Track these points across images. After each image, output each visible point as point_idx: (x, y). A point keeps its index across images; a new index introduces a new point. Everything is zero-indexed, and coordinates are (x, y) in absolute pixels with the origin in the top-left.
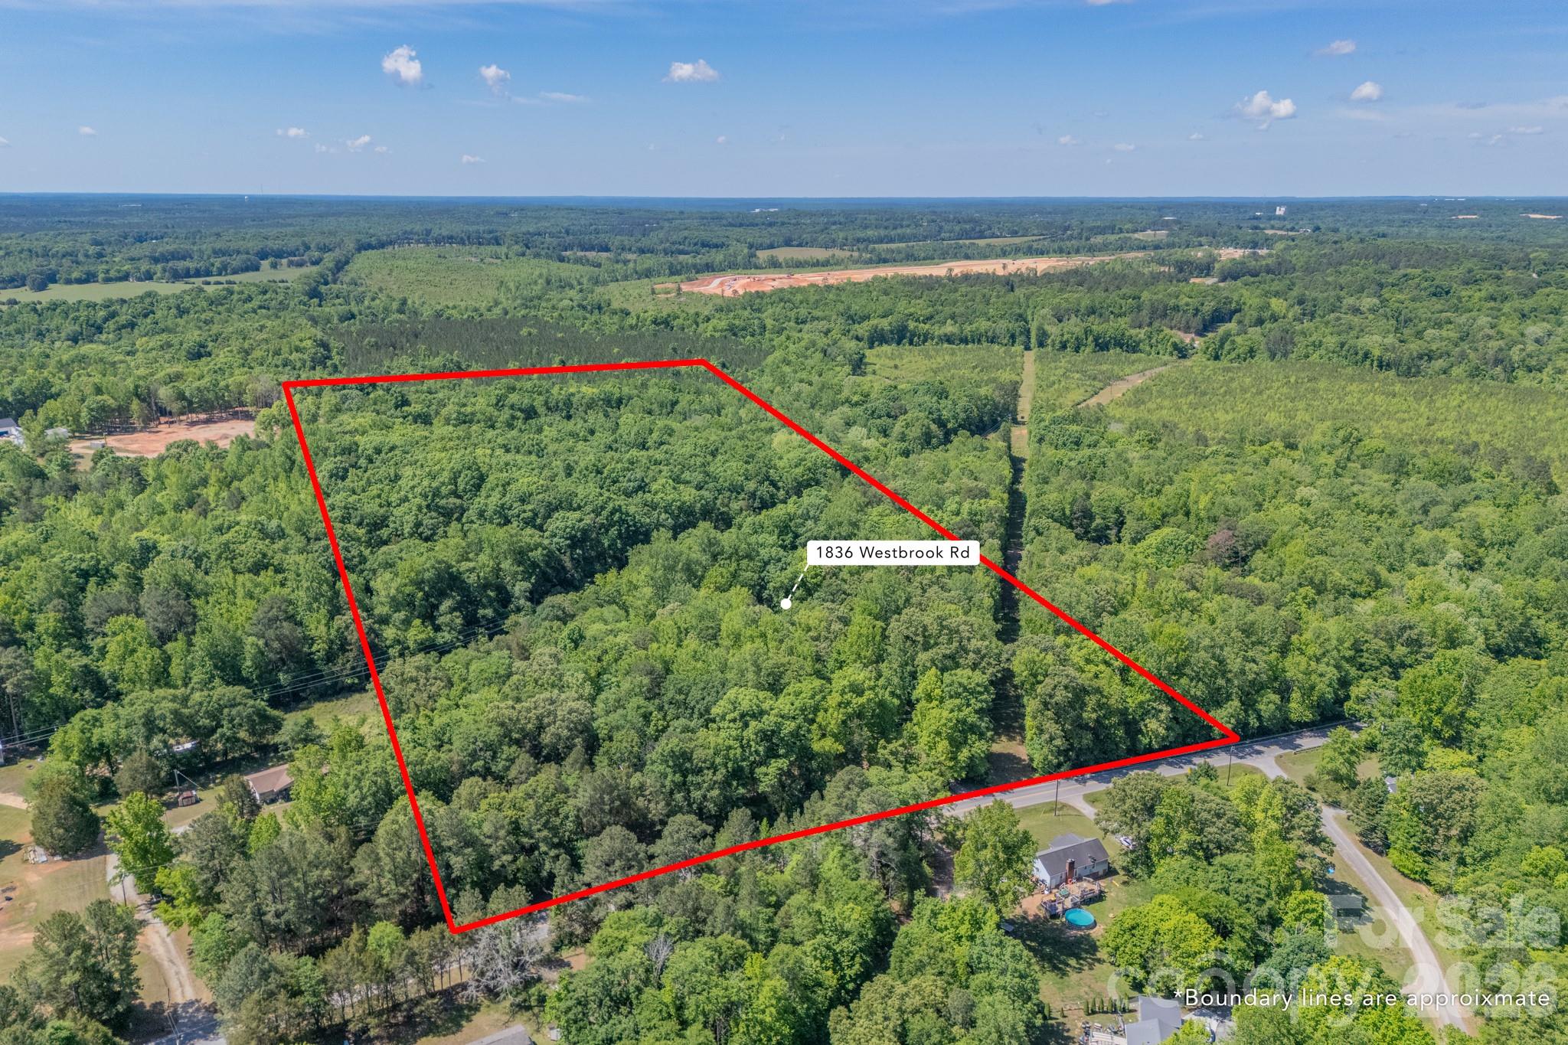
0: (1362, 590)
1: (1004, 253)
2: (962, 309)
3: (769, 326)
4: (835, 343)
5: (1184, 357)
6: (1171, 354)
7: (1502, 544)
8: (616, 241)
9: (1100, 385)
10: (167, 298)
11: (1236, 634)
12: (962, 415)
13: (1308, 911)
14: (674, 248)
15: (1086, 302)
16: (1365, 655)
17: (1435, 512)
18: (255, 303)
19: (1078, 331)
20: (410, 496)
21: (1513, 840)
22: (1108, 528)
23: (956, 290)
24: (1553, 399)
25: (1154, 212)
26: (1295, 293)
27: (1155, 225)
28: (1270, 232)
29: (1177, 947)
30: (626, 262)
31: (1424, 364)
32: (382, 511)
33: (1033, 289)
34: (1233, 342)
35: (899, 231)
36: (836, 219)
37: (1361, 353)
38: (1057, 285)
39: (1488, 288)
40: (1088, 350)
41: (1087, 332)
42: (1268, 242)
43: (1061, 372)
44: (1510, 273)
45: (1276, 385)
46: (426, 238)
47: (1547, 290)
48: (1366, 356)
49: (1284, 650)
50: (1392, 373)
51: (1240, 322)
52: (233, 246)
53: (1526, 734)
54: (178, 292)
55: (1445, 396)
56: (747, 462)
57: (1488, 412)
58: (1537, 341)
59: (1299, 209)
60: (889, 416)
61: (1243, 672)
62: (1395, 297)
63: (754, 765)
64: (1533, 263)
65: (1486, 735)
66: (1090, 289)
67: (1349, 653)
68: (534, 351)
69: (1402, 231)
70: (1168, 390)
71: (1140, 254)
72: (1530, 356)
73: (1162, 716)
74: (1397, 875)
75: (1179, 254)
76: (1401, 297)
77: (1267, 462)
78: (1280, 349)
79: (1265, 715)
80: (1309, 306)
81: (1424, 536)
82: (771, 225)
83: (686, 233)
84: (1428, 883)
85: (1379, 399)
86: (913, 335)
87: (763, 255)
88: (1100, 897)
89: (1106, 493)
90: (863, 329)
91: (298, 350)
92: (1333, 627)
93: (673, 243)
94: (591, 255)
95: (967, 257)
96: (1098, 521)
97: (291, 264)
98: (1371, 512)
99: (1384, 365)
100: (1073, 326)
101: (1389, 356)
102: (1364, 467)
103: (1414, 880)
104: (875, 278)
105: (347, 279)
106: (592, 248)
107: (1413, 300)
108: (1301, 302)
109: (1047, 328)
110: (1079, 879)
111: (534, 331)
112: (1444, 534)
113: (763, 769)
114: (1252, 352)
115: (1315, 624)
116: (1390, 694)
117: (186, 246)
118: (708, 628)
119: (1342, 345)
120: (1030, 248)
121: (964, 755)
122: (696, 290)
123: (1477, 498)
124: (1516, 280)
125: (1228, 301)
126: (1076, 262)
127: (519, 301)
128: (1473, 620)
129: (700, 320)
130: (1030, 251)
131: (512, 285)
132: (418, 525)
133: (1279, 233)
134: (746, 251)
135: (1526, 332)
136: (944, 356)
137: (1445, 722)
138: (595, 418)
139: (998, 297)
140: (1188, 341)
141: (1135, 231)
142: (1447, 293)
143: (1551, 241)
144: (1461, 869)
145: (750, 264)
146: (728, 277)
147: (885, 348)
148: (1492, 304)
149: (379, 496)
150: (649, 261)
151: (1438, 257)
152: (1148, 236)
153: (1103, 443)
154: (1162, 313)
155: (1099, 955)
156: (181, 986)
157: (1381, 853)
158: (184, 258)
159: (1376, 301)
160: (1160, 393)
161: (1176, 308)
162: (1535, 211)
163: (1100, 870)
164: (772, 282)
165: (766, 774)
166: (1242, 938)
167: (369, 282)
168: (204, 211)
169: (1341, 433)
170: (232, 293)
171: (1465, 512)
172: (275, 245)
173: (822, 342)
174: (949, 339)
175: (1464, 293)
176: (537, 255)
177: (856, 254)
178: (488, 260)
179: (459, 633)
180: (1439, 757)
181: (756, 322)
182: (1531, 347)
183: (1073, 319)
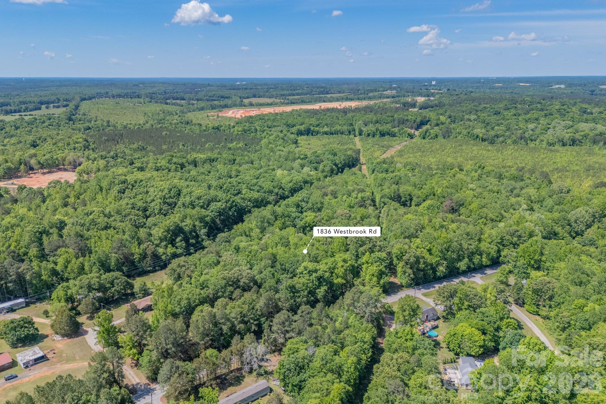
0: (498, 219)
1: (338, 100)
2: (330, 122)
3: (258, 129)
4: (285, 135)
5: (412, 138)
6: (408, 137)
7: (539, 202)
8: (187, 96)
9: (386, 149)
10: (9, 122)
11: (464, 236)
12: (343, 162)
13: (510, 325)
14: (210, 98)
15: (374, 119)
16: (505, 241)
17: (515, 192)
18: (47, 124)
19: (374, 129)
20: (155, 199)
21: (567, 298)
22: (407, 201)
23: (326, 115)
24: (542, 151)
25: (389, 83)
26: (447, 114)
27: (391, 89)
28: (433, 91)
29: (471, 340)
30: (193, 104)
31: (496, 139)
32: (144, 205)
33: (354, 114)
34: (430, 133)
35: (296, 91)
36: (271, 86)
37: (475, 136)
38: (363, 112)
39: (513, 111)
40: (378, 136)
41: (377, 130)
42: (433, 95)
43: (371, 145)
44: (519, 106)
45: (448, 148)
46: (107, 96)
47: (533, 112)
48: (477, 137)
49: (480, 240)
50: (486, 143)
51: (430, 125)
52: (28, 99)
53: (562, 265)
54: (13, 120)
55: (506, 151)
56: (272, 182)
57: (522, 156)
58: (532, 130)
59: (441, 82)
60: (316, 163)
61: (468, 249)
62: (483, 115)
63: (315, 289)
64: (526, 102)
65: (548, 265)
66: (375, 114)
67: (500, 241)
68: (171, 141)
69: (478, 91)
70: (411, 151)
71: (388, 100)
72: (532, 136)
73: (444, 265)
74: (528, 313)
75: (403, 100)
76: (484, 115)
77: (454, 176)
78: (447, 135)
79: (476, 263)
80: (453, 118)
81: (513, 200)
82: (246, 89)
83: (214, 92)
84: (539, 315)
85: (484, 152)
86: (313, 132)
87: (246, 101)
88: (437, 327)
89: (404, 189)
90: (294, 130)
91: (77, 143)
92: (494, 232)
93: (210, 97)
94: (178, 101)
95: (324, 101)
96: (403, 199)
97: (54, 107)
98: (494, 192)
99: (483, 140)
100: (371, 128)
101: (485, 137)
102: (487, 177)
103: (534, 314)
104: (293, 110)
105: (81, 113)
106: (178, 99)
107: (488, 116)
108: (450, 117)
109: (362, 128)
110: (429, 321)
111: (168, 133)
112: (519, 199)
113: (318, 290)
114: (436, 136)
115: (488, 231)
116: (515, 254)
117: (7, 100)
118: (285, 242)
119: (469, 133)
120: (347, 98)
121: (382, 282)
122: (224, 115)
123: (527, 186)
124: (522, 108)
125: (425, 117)
126: (364, 103)
127: (156, 121)
128: (537, 228)
129: (231, 127)
130: (347, 99)
131: (150, 114)
132: (161, 210)
133: (436, 91)
134: (239, 99)
135: (528, 127)
136: (326, 140)
137: (535, 262)
138: (207, 166)
139: (342, 117)
140: (413, 132)
141: (384, 91)
142: (499, 113)
143: (529, 93)
144: (550, 309)
145: (242, 105)
146: (235, 110)
147: (303, 137)
148: (515, 117)
149: (142, 199)
150: (202, 104)
151: (494, 100)
152: (389, 92)
153: (396, 171)
154: (402, 122)
155: (441, 346)
156: (133, 378)
157: (521, 306)
158: (7, 105)
159: (476, 117)
160: (408, 152)
161: (407, 120)
162: (521, 82)
163: (435, 317)
164: (254, 112)
165: (320, 292)
166: (490, 335)
167: (90, 114)
168: (8, 85)
169: (477, 165)
170: (36, 120)
171: (524, 191)
172: (46, 99)
173: (281, 135)
174: (326, 133)
175: (505, 113)
176: (156, 102)
177: (282, 101)
178: (137, 104)
179: (185, 249)
180: (534, 274)
181: (253, 128)
182: (531, 132)
183: (371, 125)
